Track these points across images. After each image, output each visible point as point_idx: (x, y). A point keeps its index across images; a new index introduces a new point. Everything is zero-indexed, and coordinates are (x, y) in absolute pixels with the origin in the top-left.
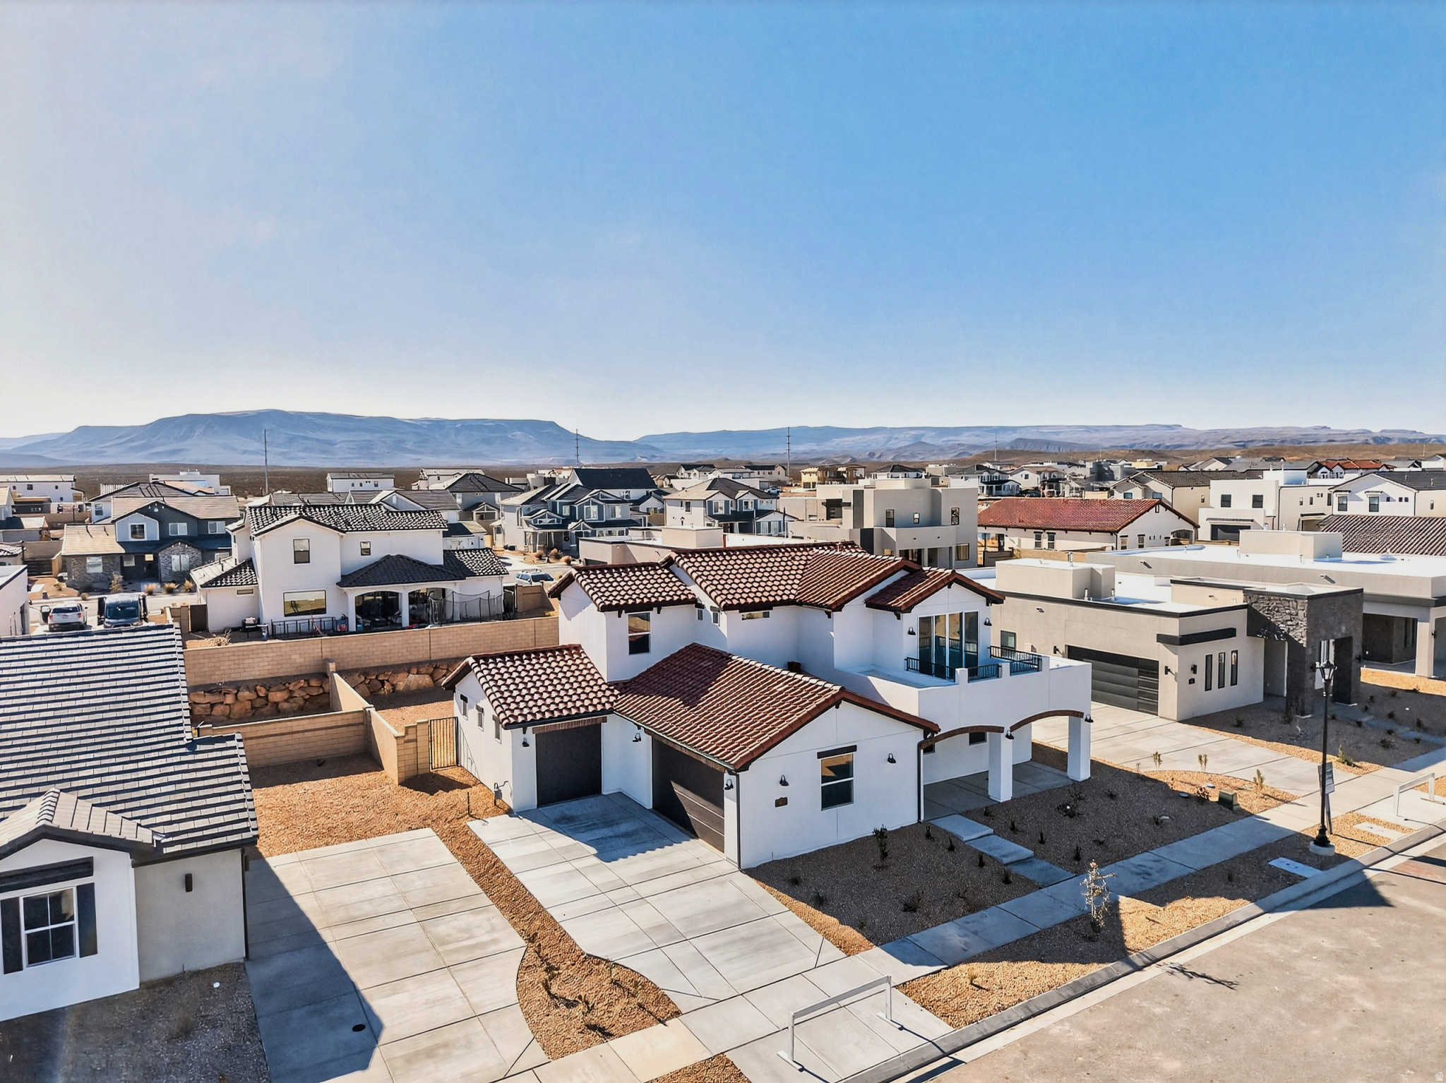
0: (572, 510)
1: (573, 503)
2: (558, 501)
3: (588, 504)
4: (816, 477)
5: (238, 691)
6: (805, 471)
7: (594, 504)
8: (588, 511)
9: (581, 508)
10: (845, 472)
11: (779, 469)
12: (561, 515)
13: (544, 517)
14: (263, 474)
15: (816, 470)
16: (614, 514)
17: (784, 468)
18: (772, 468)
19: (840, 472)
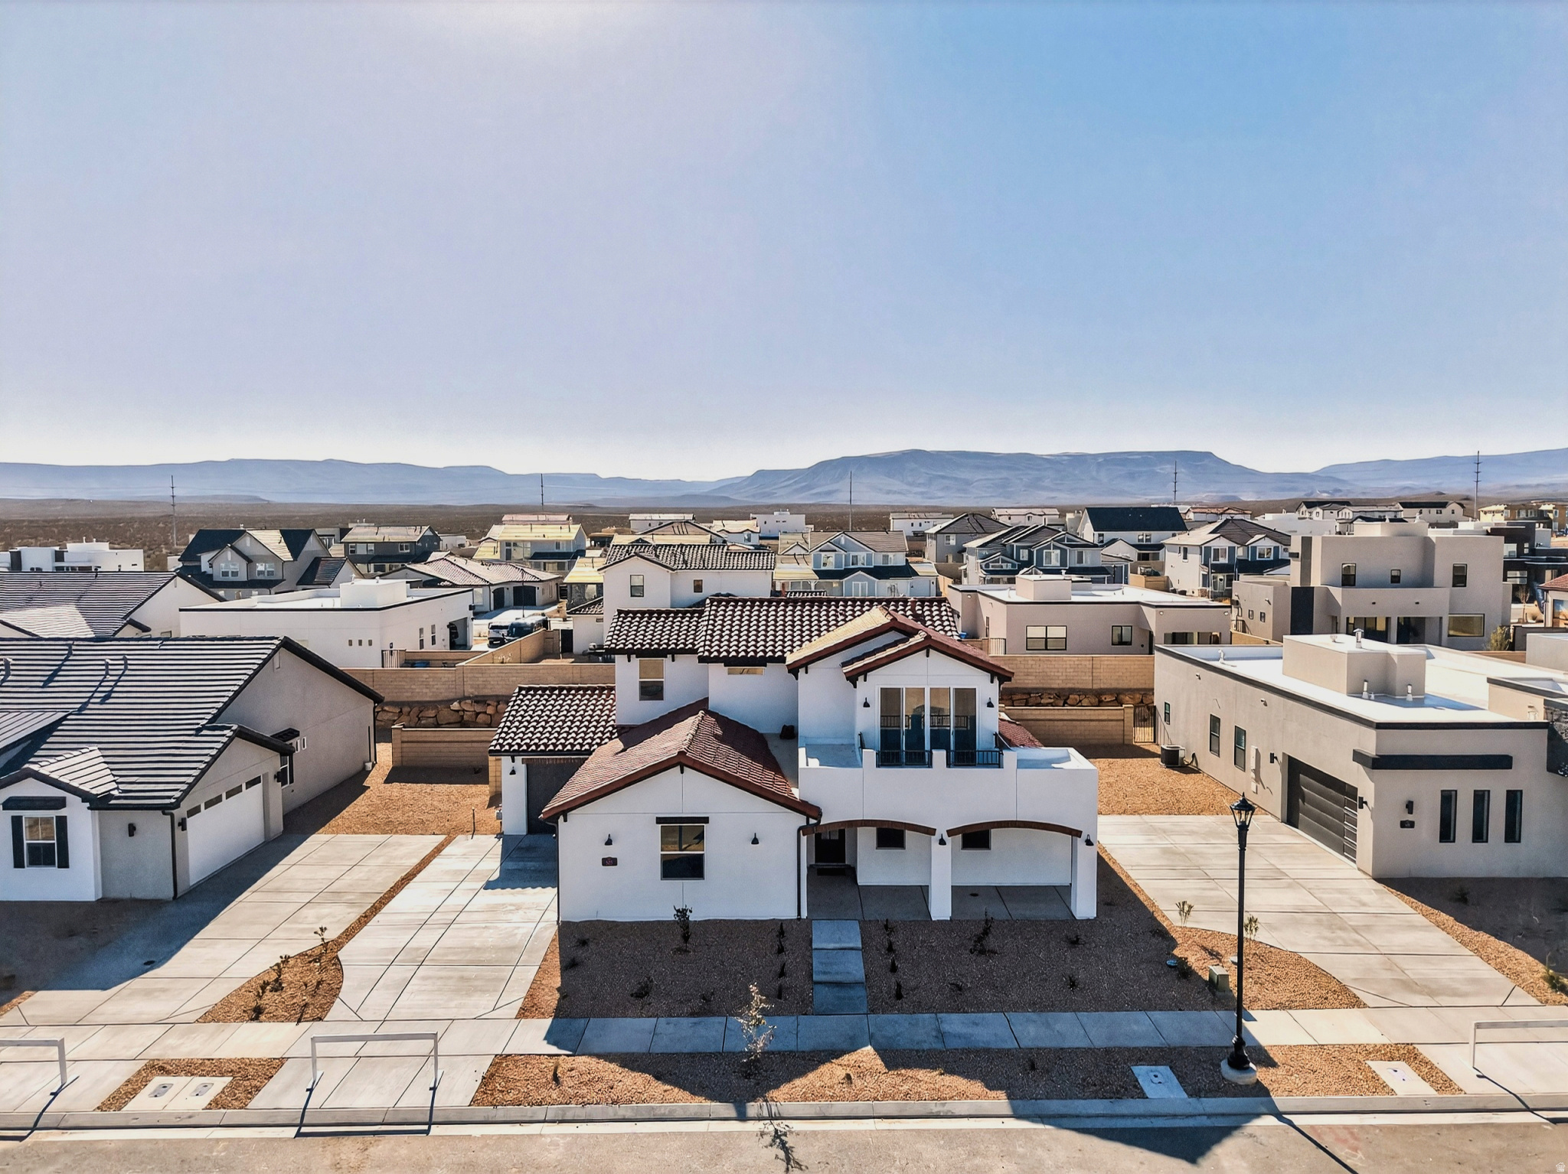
0: (1031, 554)
1: (1031, 547)
2: (1015, 544)
3: (1048, 547)
4: (1503, 518)
5: (499, 704)
6: (1484, 509)
7: (1055, 548)
8: (1049, 555)
9: (1040, 552)
10: (1551, 511)
11: (1454, 506)
12: (1018, 560)
13: (997, 561)
14: (846, 514)
15: (1502, 507)
16: (1080, 560)
17: (1462, 505)
18: (1444, 505)
19: (1542, 511)
